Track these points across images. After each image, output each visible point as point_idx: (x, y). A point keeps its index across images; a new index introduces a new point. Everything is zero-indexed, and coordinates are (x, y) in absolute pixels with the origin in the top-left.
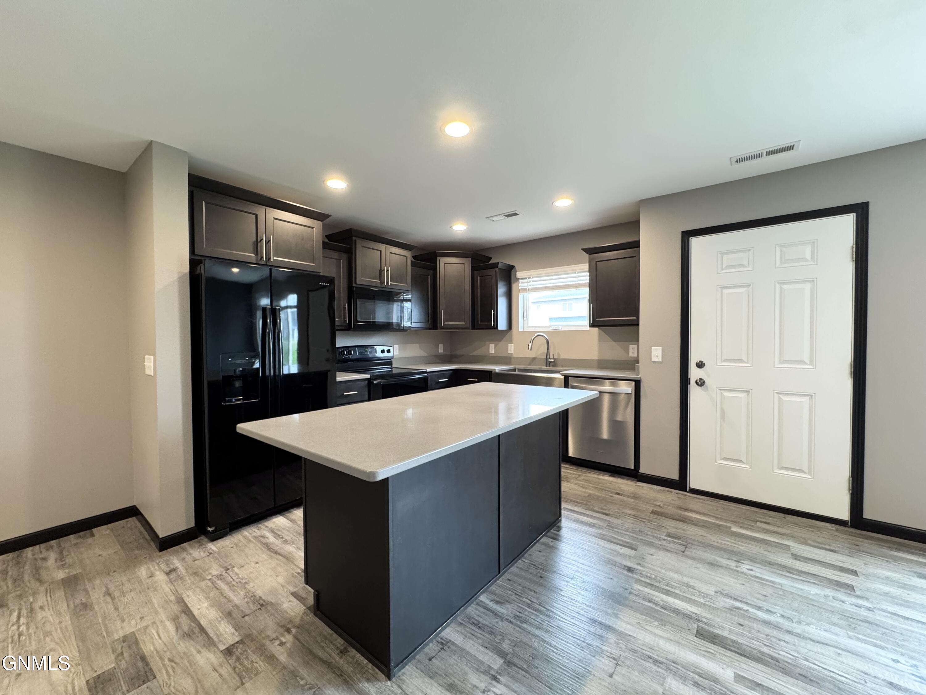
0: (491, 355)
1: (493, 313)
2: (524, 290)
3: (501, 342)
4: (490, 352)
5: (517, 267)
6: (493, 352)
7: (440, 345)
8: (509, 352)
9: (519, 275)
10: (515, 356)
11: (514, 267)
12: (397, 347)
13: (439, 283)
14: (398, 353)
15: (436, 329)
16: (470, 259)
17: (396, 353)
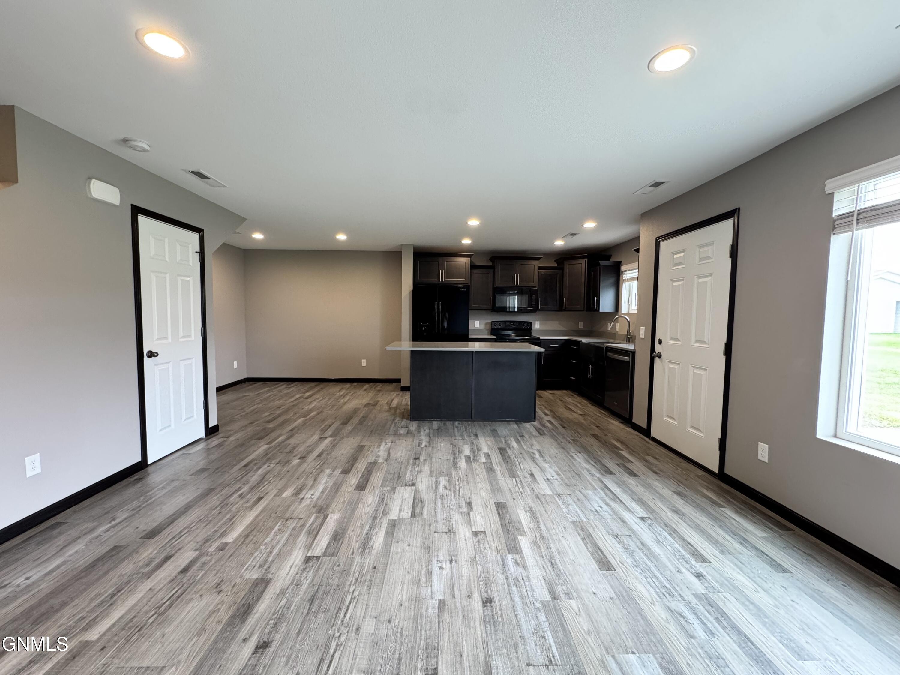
0: (609, 332)
1: (595, 300)
2: (628, 280)
5: (623, 262)
6: (610, 329)
7: (580, 323)
9: (623, 268)
10: (619, 333)
11: (621, 262)
12: (539, 322)
13: (565, 279)
14: (539, 327)
15: (562, 311)
16: (587, 260)
17: (536, 327)
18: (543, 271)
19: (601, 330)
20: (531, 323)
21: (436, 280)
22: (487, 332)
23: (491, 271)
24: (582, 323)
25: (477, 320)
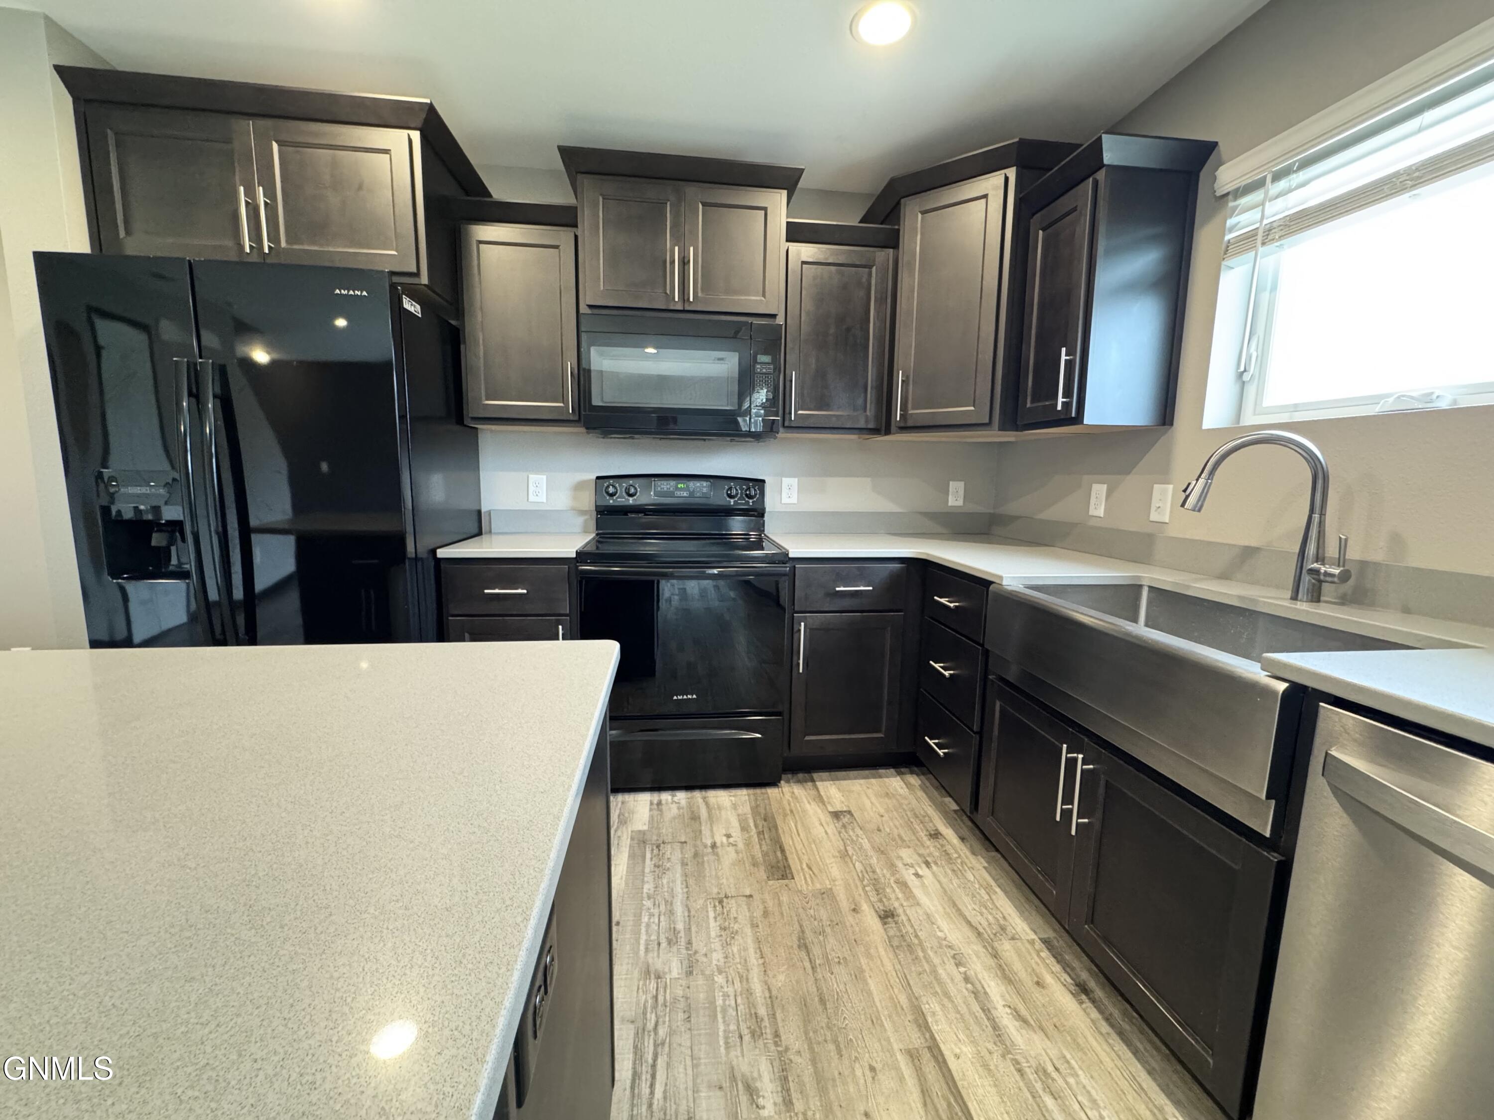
0: (1092, 523)
1: (1064, 358)
2: (1251, 239)
3: (1129, 477)
4: (1092, 512)
5: (1223, 148)
6: (1101, 512)
7: (953, 485)
8: (1154, 516)
9: (1229, 173)
11: (1214, 145)
12: (794, 481)
13: (903, 276)
14: (794, 500)
15: (888, 432)
16: (1012, 173)
17: (785, 500)
18: (806, 251)
19: (1054, 513)
20: (763, 481)
21: (229, 243)
22: (580, 520)
23: (564, 236)
24: (961, 485)
25: (538, 471)
